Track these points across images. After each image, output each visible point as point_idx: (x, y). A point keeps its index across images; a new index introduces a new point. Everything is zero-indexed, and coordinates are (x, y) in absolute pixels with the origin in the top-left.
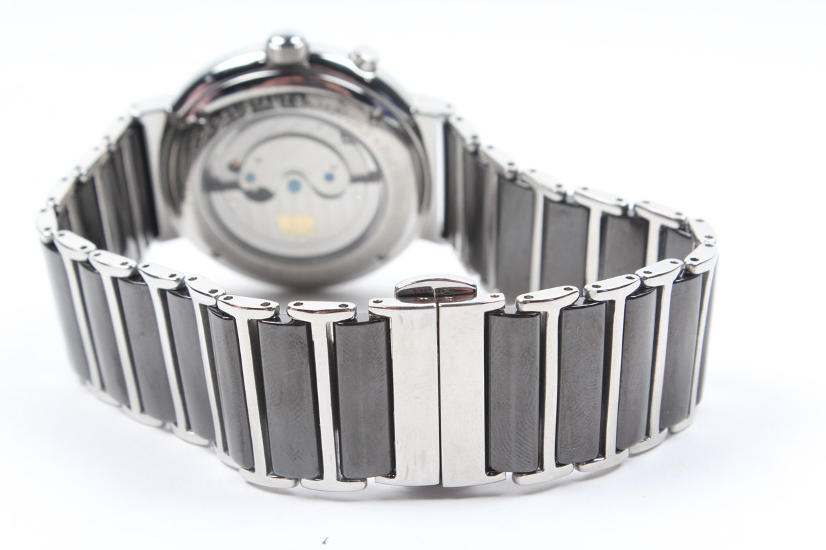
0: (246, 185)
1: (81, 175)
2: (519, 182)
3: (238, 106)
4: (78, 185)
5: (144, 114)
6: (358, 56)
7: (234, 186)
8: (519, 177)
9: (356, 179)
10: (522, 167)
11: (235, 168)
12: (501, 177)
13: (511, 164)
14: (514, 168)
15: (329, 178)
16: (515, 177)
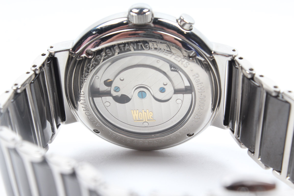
0: (114, 94)
1: (18, 89)
2: (280, 98)
3: (111, 48)
4: (16, 94)
5: (56, 52)
6: (182, 20)
7: (108, 94)
8: (280, 95)
9: (177, 91)
10: (282, 89)
11: (108, 83)
12: (268, 94)
13: (275, 87)
14: (277, 90)
15: (162, 90)
16: (278, 95)
